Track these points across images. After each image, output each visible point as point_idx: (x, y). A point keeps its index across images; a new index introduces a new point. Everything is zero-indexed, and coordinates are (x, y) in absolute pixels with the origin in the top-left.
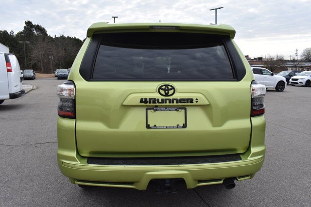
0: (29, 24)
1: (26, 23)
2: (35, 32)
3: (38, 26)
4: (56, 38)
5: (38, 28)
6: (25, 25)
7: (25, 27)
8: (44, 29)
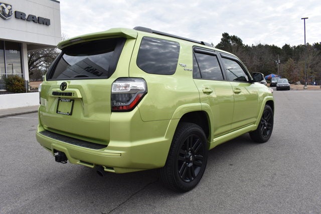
0: (226, 35)
1: (223, 35)
2: (231, 42)
3: (234, 36)
4: (254, 47)
5: (234, 39)
6: (222, 37)
7: (222, 39)
8: (240, 39)
